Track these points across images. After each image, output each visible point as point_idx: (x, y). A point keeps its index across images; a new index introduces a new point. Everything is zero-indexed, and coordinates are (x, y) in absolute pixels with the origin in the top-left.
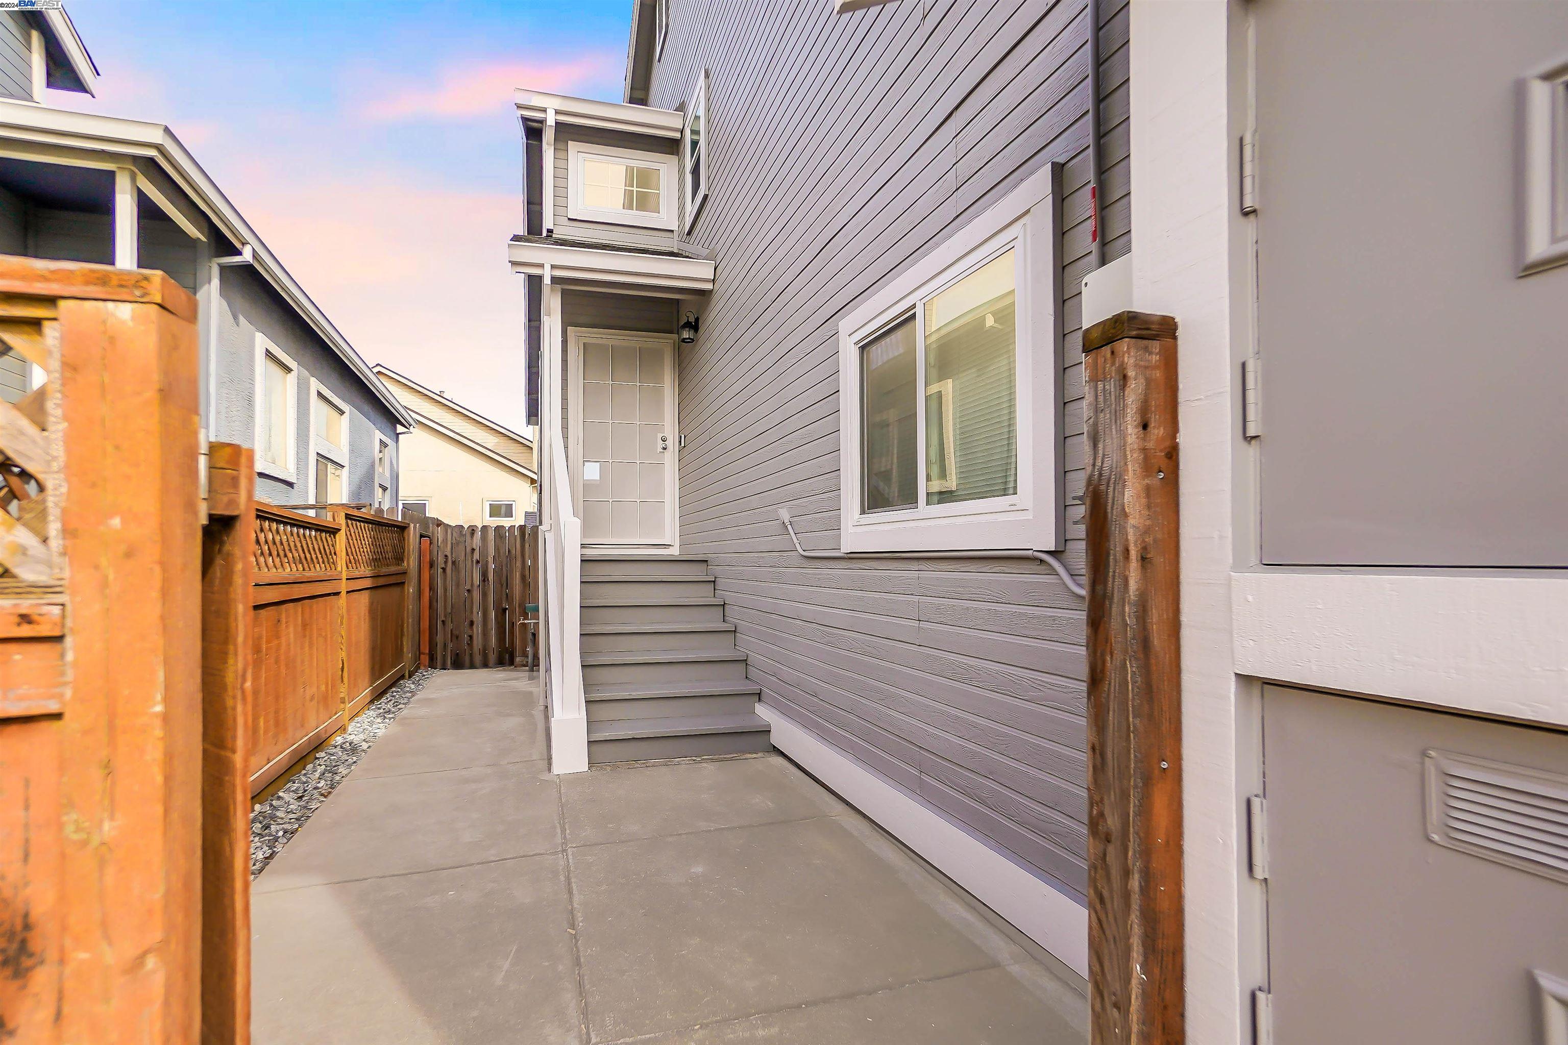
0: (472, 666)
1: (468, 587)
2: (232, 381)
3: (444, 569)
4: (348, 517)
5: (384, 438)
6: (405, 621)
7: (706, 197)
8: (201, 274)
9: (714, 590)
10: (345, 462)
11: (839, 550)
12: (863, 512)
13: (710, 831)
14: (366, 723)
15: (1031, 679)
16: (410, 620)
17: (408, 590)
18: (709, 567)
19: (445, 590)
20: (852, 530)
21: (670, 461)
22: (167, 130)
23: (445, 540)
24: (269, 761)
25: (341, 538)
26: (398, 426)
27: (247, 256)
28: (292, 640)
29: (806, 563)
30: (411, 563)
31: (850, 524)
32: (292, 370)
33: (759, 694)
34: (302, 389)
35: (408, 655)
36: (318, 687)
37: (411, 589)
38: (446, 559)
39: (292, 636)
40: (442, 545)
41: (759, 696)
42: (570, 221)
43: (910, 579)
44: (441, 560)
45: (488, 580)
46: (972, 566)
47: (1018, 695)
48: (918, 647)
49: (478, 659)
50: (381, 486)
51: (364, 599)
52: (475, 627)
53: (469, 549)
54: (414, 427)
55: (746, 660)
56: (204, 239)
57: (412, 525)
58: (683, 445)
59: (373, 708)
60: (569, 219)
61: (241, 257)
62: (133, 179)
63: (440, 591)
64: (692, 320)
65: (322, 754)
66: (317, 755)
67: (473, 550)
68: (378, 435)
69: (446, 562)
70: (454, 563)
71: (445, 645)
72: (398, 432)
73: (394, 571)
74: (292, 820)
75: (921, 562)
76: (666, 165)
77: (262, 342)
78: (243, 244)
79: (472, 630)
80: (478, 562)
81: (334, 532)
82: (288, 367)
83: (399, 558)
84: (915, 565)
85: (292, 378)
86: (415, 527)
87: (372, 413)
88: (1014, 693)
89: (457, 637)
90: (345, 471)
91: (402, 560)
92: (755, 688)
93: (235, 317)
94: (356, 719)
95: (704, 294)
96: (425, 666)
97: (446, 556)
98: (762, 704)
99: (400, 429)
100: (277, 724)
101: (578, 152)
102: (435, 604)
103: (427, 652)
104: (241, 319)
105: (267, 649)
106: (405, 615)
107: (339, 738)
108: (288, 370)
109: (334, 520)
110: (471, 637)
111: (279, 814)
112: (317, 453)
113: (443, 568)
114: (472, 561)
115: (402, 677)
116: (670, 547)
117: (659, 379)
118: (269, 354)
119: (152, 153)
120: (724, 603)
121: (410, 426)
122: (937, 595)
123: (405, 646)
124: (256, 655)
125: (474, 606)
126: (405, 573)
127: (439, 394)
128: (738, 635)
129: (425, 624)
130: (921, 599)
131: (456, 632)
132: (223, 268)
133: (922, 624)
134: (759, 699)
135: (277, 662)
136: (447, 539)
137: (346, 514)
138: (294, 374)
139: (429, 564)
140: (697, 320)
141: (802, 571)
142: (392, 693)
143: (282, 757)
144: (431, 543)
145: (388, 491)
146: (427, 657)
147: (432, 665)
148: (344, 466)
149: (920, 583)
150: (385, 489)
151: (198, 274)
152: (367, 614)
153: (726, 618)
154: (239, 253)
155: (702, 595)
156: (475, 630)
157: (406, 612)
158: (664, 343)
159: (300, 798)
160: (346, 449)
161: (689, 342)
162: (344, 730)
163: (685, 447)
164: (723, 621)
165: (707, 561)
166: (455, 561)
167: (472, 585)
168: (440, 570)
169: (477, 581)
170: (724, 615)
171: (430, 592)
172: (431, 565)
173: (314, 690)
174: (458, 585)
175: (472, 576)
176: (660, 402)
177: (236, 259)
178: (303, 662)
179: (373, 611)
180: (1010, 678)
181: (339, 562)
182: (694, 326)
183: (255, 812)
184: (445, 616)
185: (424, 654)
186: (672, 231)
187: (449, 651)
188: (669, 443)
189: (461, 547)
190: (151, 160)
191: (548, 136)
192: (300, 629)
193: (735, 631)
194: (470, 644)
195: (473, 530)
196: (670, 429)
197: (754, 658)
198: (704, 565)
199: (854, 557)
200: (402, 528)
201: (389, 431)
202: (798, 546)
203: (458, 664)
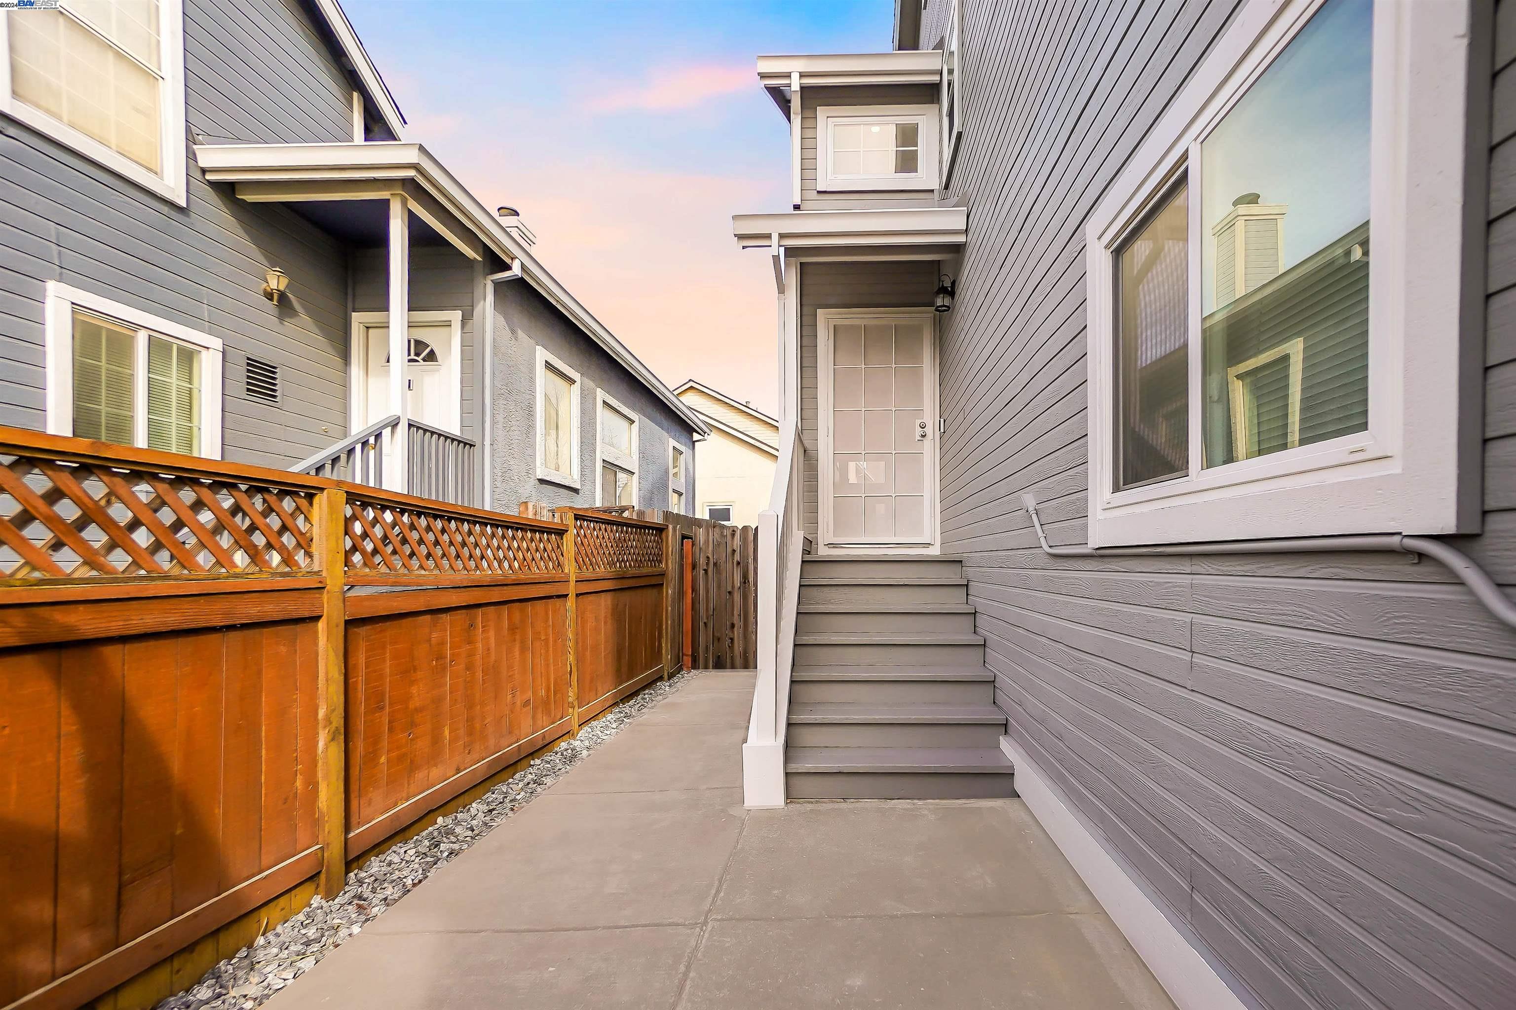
0: (733, 667)
1: (729, 589)
2: (510, 392)
3: (706, 571)
4: (577, 517)
5: (678, 446)
6: (664, 623)
7: (960, 135)
8: (478, 292)
9: (967, 596)
10: (636, 471)
11: (1086, 546)
12: (1116, 489)
13: (896, 916)
14: (598, 728)
15: (1394, 784)
16: (669, 622)
17: (667, 592)
18: (964, 569)
19: (707, 592)
20: (1101, 515)
21: (930, 451)
22: (422, 148)
23: (707, 542)
24: (458, 771)
25: (569, 539)
26: (694, 434)
27: (516, 270)
28: (493, 645)
29: (1052, 563)
30: (670, 565)
31: (1099, 508)
32: (575, 382)
33: (1006, 725)
34: (586, 397)
35: (667, 656)
36: (534, 693)
37: (669, 591)
38: (708, 560)
39: (492, 641)
40: (704, 546)
41: (1005, 727)
42: (819, 195)
43: (1180, 587)
44: (702, 561)
45: (749, 581)
46: (1277, 567)
47: (1368, 808)
48: (1190, 693)
49: (738, 661)
50: (675, 491)
51: (606, 601)
52: (736, 629)
53: (729, 550)
54: (708, 435)
55: (994, 681)
56: (480, 259)
57: (670, 527)
58: (942, 430)
59: (616, 710)
60: (819, 192)
61: (510, 271)
62: (404, 203)
63: (702, 592)
64: (947, 284)
65: (538, 762)
66: (532, 763)
67: (734, 551)
68: (672, 443)
69: (707, 564)
70: (715, 564)
71: (707, 647)
72: (694, 440)
73: (647, 573)
74: (467, 839)
75: (1195, 561)
76: (924, 116)
77: (542, 354)
78: (512, 259)
79: (733, 632)
80: (738, 563)
81: (561, 533)
82: (570, 378)
83: (658, 558)
84: (1186, 566)
85: (576, 388)
86: (674, 529)
87: (666, 423)
88: (1359, 803)
89: (719, 639)
90: (635, 477)
91: (660, 562)
92: (1000, 718)
93: (513, 332)
94: (592, 722)
95: (958, 249)
96: (688, 668)
97: (708, 557)
98: (1008, 738)
99: (696, 437)
100: (470, 732)
101: (827, 117)
102: (697, 605)
103: (690, 653)
104: (520, 333)
105: (452, 655)
106: (664, 617)
107: (563, 744)
108: (572, 381)
109: (562, 520)
110: (732, 639)
111: (458, 830)
112: (603, 460)
113: (704, 570)
114: (733, 562)
115: (661, 678)
116: (931, 546)
117: (917, 358)
118: (549, 366)
119: (411, 173)
120: (975, 611)
121: (705, 433)
122: (1220, 613)
123: (663, 648)
124: (434, 662)
125: (735, 609)
126: (663, 575)
127: (745, 404)
128: (987, 650)
129: (688, 625)
130: (1196, 619)
131: (717, 634)
132: (497, 285)
133: (1197, 659)
134: (1006, 731)
135: (469, 667)
136: (708, 540)
137: (575, 514)
138: (577, 385)
139: (691, 566)
140: (953, 283)
141: (1048, 574)
142: (645, 695)
143: (479, 766)
144: (693, 545)
145: (683, 497)
146: (690, 659)
147: (695, 666)
148: (634, 473)
149: (1194, 594)
150: (680, 494)
151: (475, 293)
152: (609, 615)
153: (977, 629)
154: (508, 268)
155: (953, 601)
156: (736, 633)
157: (664, 613)
158: (923, 316)
159: (491, 811)
160: (636, 457)
161: (945, 311)
162: (573, 735)
163: (944, 432)
164: (975, 633)
165: (961, 561)
166: (717, 562)
167: (733, 587)
168: (702, 572)
169: (737, 584)
170: (975, 626)
171: (692, 594)
172: (694, 567)
173: (529, 694)
174: (719, 587)
175: (733, 578)
176: (919, 385)
177: (506, 274)
178: (510, 667)
179: (617, 615)
180: (1349, 772)
181: (566, 563)
182: (951, 293)
183: (436, 826)
184: (707, 618)
185: (687, 655)
186: (932, 191)
187: (711, 653)
188: (929, 430)
189: (722, 548)
190: (412, 180)
191: (796, 104)
192: (505, 632)
193: (985, 645)
194: (731, 647)
195: (734, 531)
196: (930, 416)
197: (1004, 680)
198: (959, 566)
199: (1105, 554)
200: (660, 530)
201: (684, 439)
202: (1042, 540)
203: (719, 665)
